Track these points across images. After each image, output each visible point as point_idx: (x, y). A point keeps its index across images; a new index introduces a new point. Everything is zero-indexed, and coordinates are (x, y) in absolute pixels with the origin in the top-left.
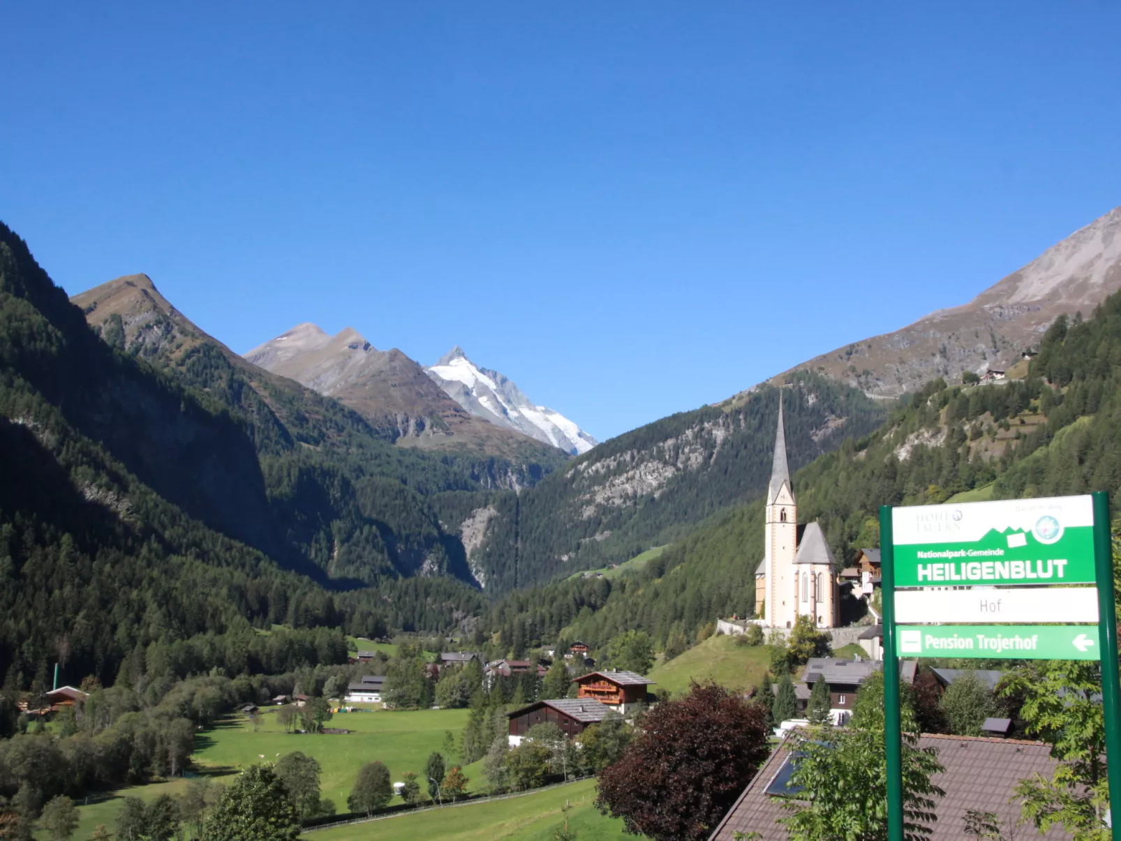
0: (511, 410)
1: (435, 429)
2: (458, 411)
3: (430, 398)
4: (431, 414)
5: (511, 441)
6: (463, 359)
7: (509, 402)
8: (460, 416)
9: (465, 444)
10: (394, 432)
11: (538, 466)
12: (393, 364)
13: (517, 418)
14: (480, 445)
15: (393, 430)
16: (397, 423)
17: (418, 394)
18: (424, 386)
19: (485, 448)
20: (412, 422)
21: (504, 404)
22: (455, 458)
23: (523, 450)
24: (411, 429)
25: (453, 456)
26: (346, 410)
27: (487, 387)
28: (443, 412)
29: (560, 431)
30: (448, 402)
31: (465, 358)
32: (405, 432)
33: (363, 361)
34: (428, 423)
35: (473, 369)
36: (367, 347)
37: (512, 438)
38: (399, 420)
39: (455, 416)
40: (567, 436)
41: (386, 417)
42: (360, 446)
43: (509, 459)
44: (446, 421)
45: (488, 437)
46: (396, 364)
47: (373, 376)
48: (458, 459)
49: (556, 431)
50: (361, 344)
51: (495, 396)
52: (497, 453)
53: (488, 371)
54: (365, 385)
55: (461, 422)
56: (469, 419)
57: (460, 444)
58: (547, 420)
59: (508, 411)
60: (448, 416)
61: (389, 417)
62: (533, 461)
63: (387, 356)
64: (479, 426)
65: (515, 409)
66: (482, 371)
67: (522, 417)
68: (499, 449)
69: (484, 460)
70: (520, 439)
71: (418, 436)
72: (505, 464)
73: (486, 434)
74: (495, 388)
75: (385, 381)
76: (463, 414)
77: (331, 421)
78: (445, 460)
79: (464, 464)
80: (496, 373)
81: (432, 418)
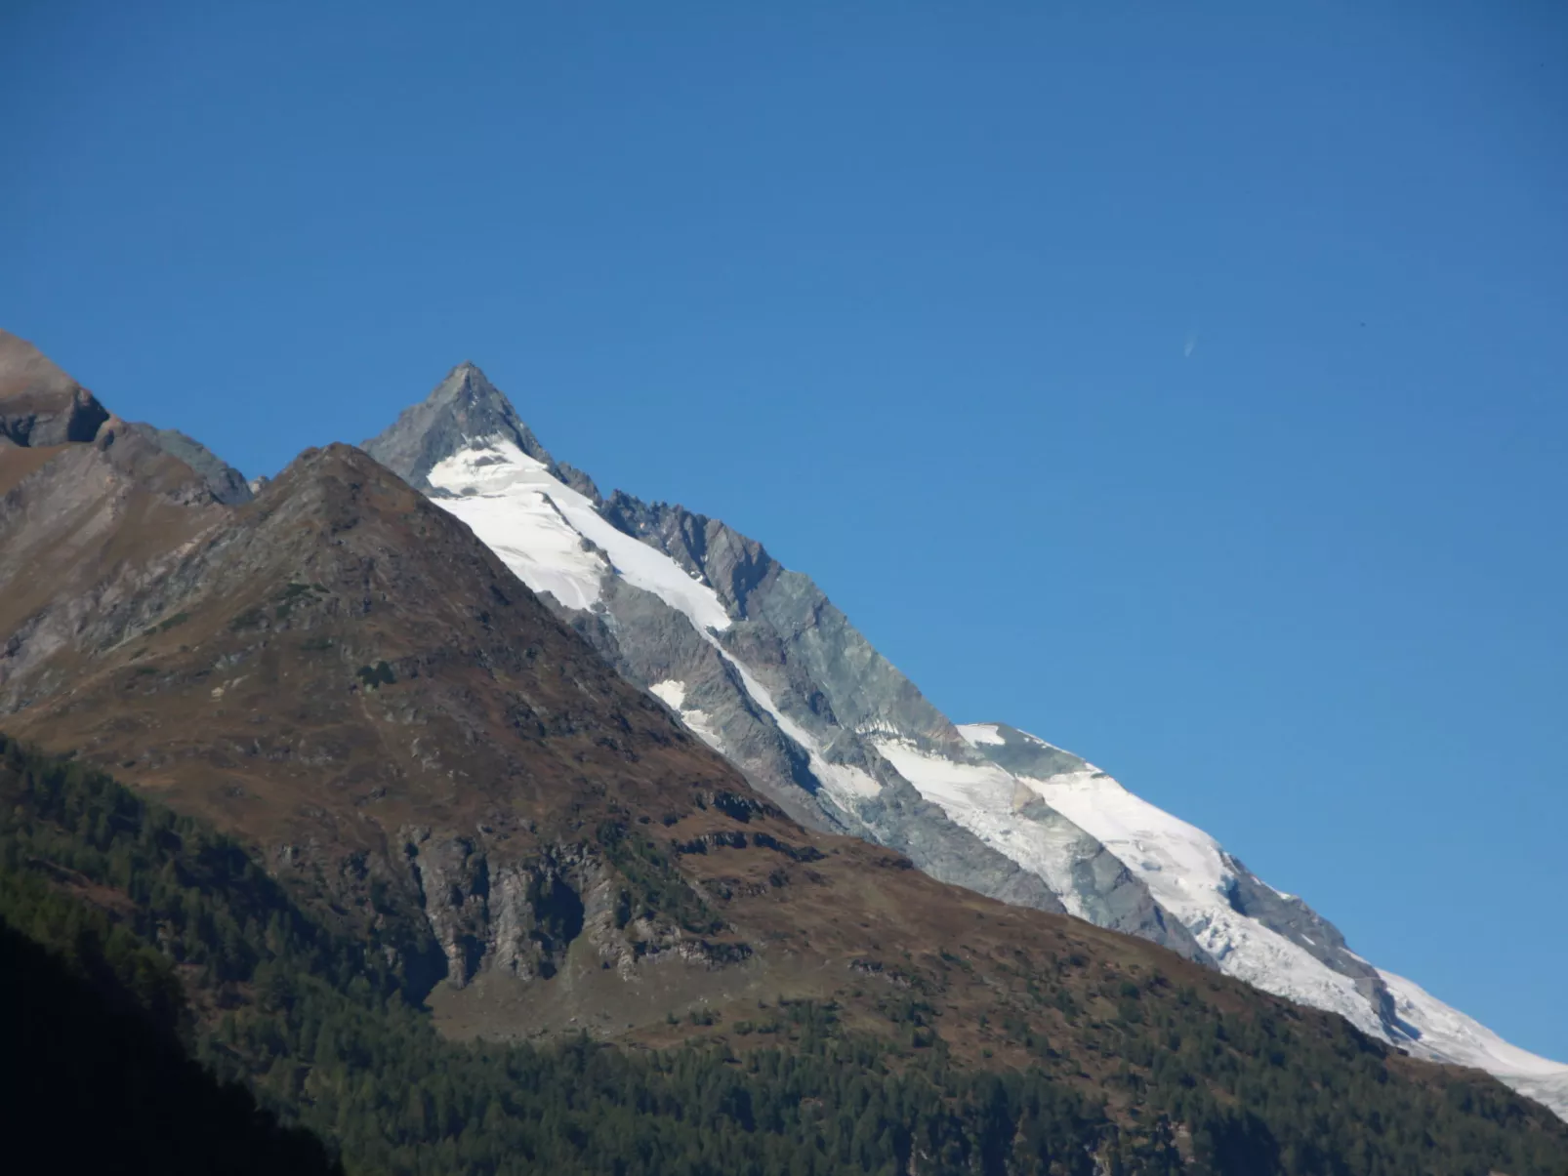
0: (835, 757)
1: (643, 927)
2: (741, 813)
3: (585, 740)
4: (611, 839)
5: (1074, 980)
6: (508, 448)
7: (815, 706)
8: (763, 841)
9: (826, 1017)
10: (407, 952)
11: (1258, 1126)
12: (349, 540)
13: (870, 809)
14: (915, 1014)
15: (403, 938)
16: (422, 900)
17: (518, 716)
18: (542, 667)
19: (947, 1033)
20: (510, 889)
21: (786, 725)
22: (793, 1099)
23: (1155, 1037)
24: (505, 940)
25: (777, 1085)
26: (190, 841)
27: (680, 621)
28: (670, 821)
29: (1125, 874)
30: (677, 759)
31: (525, 445)
32: (475, 951)
33: (106, 516)
34: (599, 893)
35: (581, 509)
36: (87, 421)
37: (1078, 962)
38: (434, 880)
39: (739, 842)
40: (1171, 906)
41: (359, 866)
42: (357, 1058)
43: (1090, 1091)
44: (696, 872)
45: (946, 960)
46: (368, 542)
47: (250, 619)
48: (808, 1106)
49: (1103, 878)
50: (52, 405)
51: (731, 674)
52: (1016, 1060)
53: (656, 514)
54: (201, 674)
55: (778, 880)
56: (812, 854)
57: (799, 1009)
58: (1038, 810)
59: (818, 766)
60: (698, 848)
61: (376, 867)
62: (1224, 1099)
63: (310, 495)
64: (877, 899)
65: (858, 753)
66: (620, 513)
67: (902, 796)
68: (1018, 1029)
69: (954, 1104)
70: (1132, 966)
71: (547, 971)
72: (1078, 1123)
73: (931, 950)
74: (723, 623)
75: (320, 646)
76: (769, 826)
77: (176, 915)
78: (739, 1106)
79: (847, 1127)
80: (700, 524)
81: (617, 860)
